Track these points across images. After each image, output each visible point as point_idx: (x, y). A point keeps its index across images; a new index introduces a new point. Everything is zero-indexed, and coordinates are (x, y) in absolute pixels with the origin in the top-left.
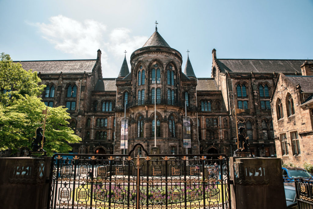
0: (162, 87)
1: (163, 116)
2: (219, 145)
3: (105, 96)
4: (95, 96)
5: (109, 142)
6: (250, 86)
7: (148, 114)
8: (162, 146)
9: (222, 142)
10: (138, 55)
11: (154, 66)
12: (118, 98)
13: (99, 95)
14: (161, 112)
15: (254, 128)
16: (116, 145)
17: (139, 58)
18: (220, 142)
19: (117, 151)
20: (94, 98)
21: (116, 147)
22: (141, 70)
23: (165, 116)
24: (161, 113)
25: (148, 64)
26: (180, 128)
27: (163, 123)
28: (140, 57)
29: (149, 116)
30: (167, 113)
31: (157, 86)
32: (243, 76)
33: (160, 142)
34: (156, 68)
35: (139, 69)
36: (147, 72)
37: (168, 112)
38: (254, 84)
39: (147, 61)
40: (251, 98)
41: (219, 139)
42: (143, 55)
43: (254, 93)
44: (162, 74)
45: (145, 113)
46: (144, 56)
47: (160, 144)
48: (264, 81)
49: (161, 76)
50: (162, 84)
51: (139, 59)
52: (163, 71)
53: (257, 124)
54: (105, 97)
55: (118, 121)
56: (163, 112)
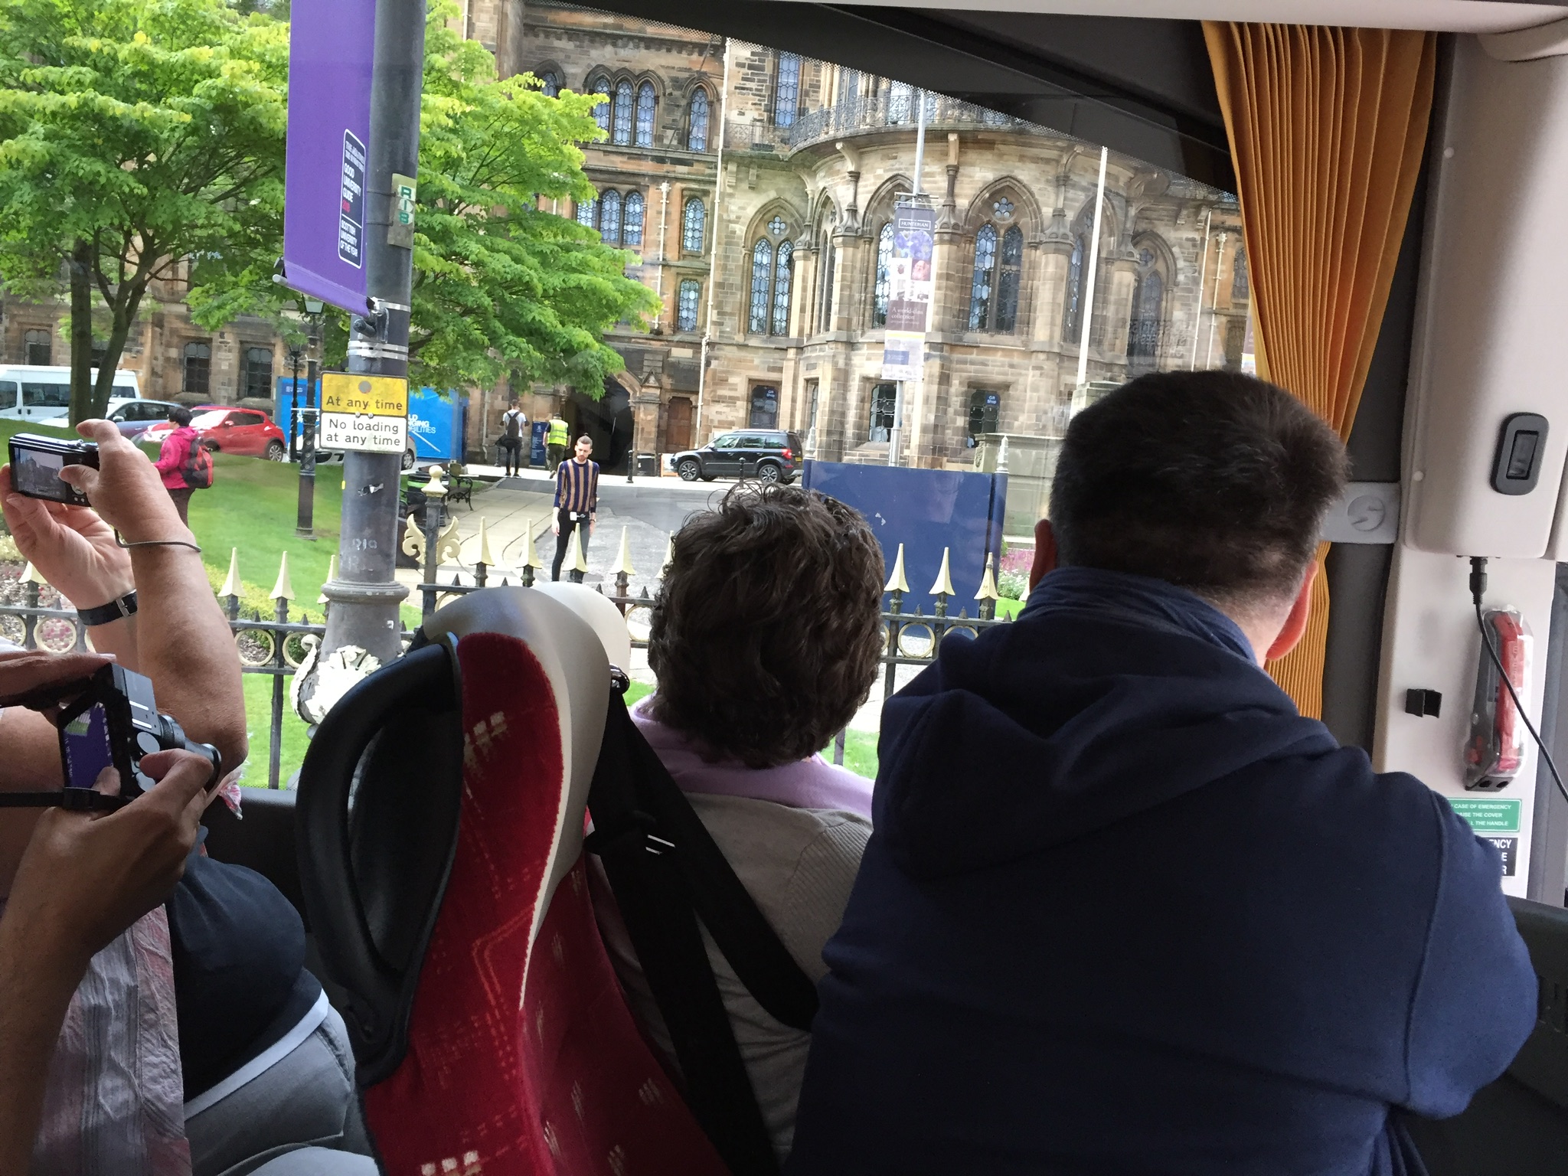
1: (1047, 211)
3: (614, 45)
4: (547, 36)
5: (656, 345)
7: (957, 191)
8: (1021, 387)
12: (740, 65)
13: (573, 33)
14: (1038, 180)
16: (714, 364)
19: (718, 400)
20: (539, 48)
21: (714, 378)
23: (1059, 214)
24: (1035, 188)
26: (1124, 290)
30: (1071, 194)
37: (1074, 186)
45: (943, 182)
54: (609, 49)
55: (733, 217)
56: (1048, 181)
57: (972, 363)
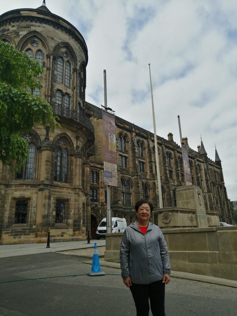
0: (73, 95)
1: (75, 146)
2: (100, 210)
6: (130, 140)
7: (49, 135)
8: (72, 200)
9: (103, 207)
10: (32, 19)
11: (63, 53)
14: (72, 136)
15: (133, 192)
17: (32, 25)
18: (101, 206)
22: (34, 49)
23: (78, 147)
24: (72, 138)
25: (52, 44)
27: (73, 158)
28: (34, 23)
29: (51, 139)
31: (66, 90)
32: (125, 126)
33: (69, 193)
34: (66, 59)
35: (29, 46)
36: (52, 57)
38: (134, 139)
39: (52, 39)
40: (130, 155)
41: (100, 202)
42: (44, 25)
43: (135, 149)
44: (73, 73)
45: (44, 132)
46: (44, 27)
47: (69, 197)
48: (141, 139)
49: (73, 77)
50: (73, 90)
51: (33, 28)
52: (75, 70)
53: (138, 187)
57: (58, 192)
